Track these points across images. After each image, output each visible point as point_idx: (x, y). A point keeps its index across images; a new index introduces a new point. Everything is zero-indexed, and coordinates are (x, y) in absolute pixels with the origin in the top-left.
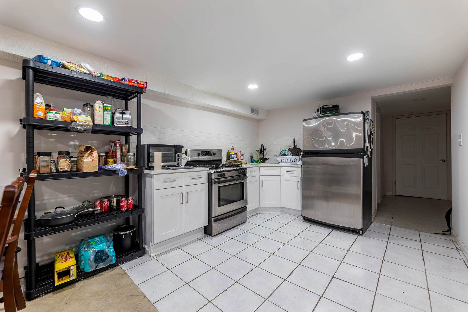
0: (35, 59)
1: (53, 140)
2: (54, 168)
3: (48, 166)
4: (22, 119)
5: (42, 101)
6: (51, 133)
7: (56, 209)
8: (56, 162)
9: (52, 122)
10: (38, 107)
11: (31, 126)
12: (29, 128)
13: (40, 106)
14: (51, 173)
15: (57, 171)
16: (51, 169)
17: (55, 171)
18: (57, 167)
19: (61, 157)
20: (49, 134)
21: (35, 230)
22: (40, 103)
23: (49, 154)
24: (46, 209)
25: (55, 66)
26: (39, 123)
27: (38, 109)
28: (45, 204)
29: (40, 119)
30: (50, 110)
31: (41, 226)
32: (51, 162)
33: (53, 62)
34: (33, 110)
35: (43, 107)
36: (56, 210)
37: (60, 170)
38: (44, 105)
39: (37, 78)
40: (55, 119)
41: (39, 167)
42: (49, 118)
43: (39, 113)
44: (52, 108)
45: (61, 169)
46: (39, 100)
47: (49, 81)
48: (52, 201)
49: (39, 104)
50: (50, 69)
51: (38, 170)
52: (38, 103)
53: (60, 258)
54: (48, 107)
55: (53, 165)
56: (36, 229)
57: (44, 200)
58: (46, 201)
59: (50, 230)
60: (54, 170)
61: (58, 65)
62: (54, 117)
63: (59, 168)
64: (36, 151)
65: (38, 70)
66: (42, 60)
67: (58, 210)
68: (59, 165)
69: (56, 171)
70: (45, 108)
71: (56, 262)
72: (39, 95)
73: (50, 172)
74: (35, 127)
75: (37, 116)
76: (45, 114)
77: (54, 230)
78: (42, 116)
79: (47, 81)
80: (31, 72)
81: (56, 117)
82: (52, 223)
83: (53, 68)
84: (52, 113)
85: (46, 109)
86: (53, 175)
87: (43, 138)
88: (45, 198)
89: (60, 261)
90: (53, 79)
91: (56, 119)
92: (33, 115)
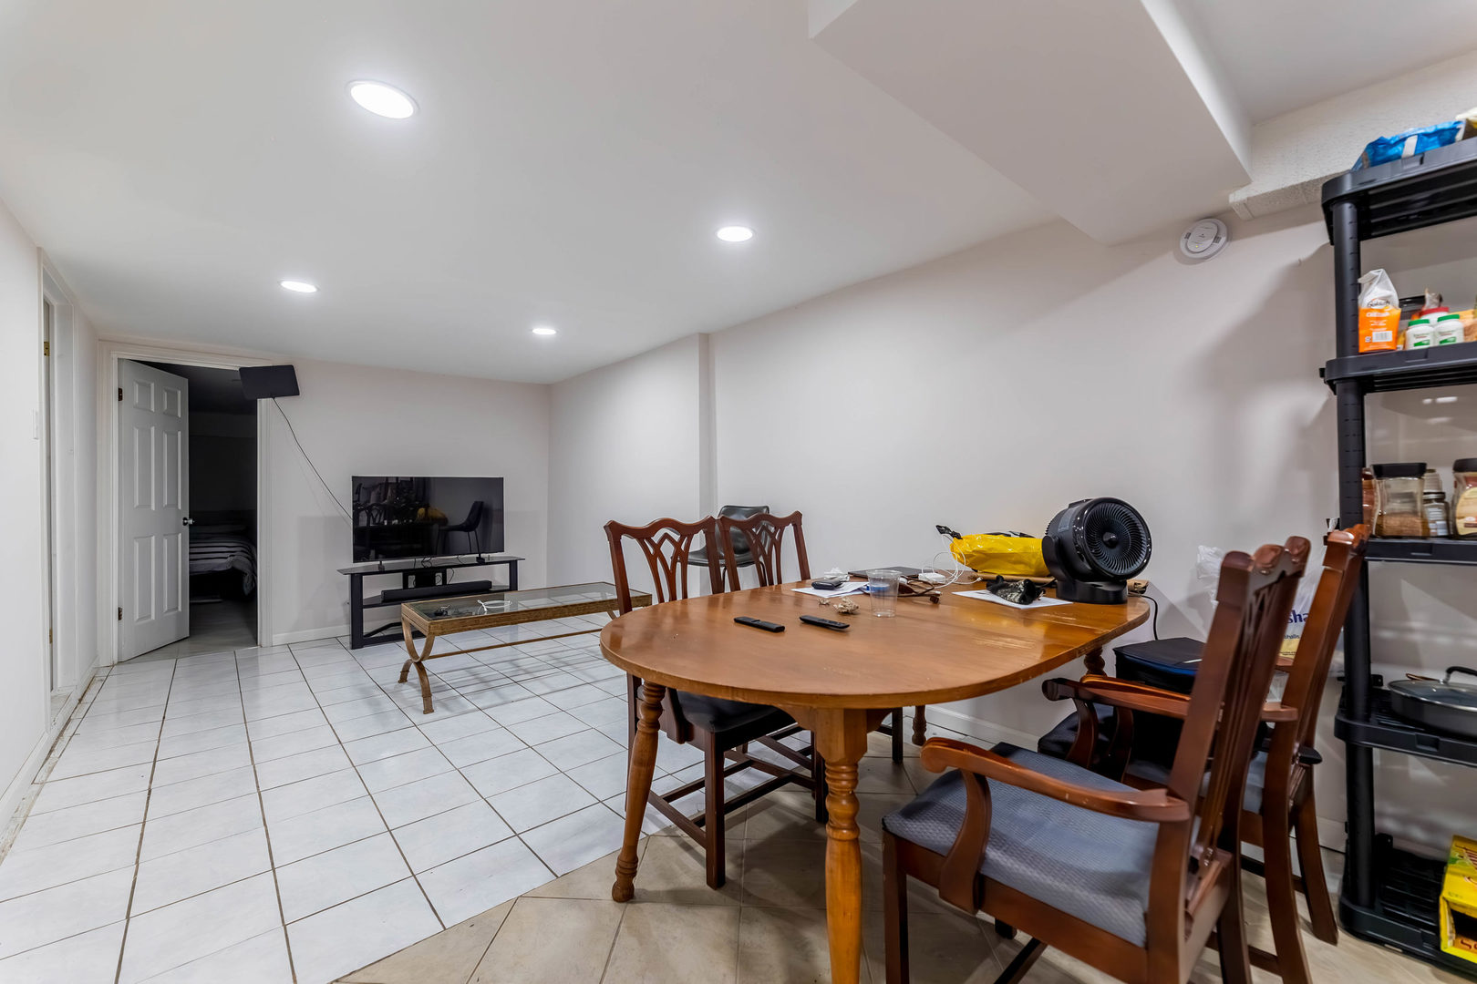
0: (1362, 162)
1: (1443, 419)
2: (1438, 523)
3: (1415, 513)
4: (1324, 367)
5: (1387, 293)
6: (1434, 397)
7: (1450, 671)
8: (1448, 499)
9: (1426, 353)
10: (1374, 315)
11: (1351, 384)
12: (1345, 390)
13: (1381, 311)
14: (1423, 538)
15: (1453, 534)
16: (1425, 523)
17: (1442, 532)
18: (1451, 518)
19: (1467, 480)
20: (1428, 401)
21: (1367, 720)
22: (1383, 301)
23: (1419, 470)
24: (1418, 665)
25: (1434, 148)
26: (1375, 368)
27: (1375, 323)
28: (1413, 647)
29: (1383, 355)
30: (1421, 314)
31: (1393, 715)
32: (1429, 501)
33: (1425, 138)
34: (1356, 330)
35: (1394, 311)
36: (1448, 677)
37: (1463, 531)
38: (1397, 302)
39: (1373, 221)
40: (1441, 342)
41: (1381, 516)
42: (1416, 345)
43: (1378, 336)
44: (1429, 305)
45: (1467, 525)
46: (1378, 294)
47: (1419, 214)
48: (1443, 640)
49: (1376, 305)
50: (1414, 169)
51: (1377, 525)
52: (1374, 302)
53: (1468, 861)
54: (1413, 307)
55: (1436, 509)
56: (1374, 718)
57: (1411, 630)
58: (1417, 637)
59: (1421, 741)
60: (1438, 528)
61: (1447, 135)
62: (1434, 336)
63: (1458, 521)
64: (1370, 462)
65: (1371, 193)
66: (1382, 154)
67: (1456, 678)
68: (1460, 510)
69: (1449, 531)
70: (1398, 311)
71: (1450, 868)
72: (1377, 274)
73: (1420, 535)
74: (1366, 385)
75: (1371, 348)
76: (1399, 334)
77: (1436, 744)
78: (1388, 343)
79: (1412, 217)
80: (1347, 210)
81: (1442, 334)
82: (1431, 718)
83: (1425, 160)
84: (1427, 321)
85: (1403, 316)
86: (1431, 545)
87: (1402, 419)
88: (1415, 624)
89: (1470, 874)
90: (1432, 199)
91: (1445, 341)
92: (1356, 346)
